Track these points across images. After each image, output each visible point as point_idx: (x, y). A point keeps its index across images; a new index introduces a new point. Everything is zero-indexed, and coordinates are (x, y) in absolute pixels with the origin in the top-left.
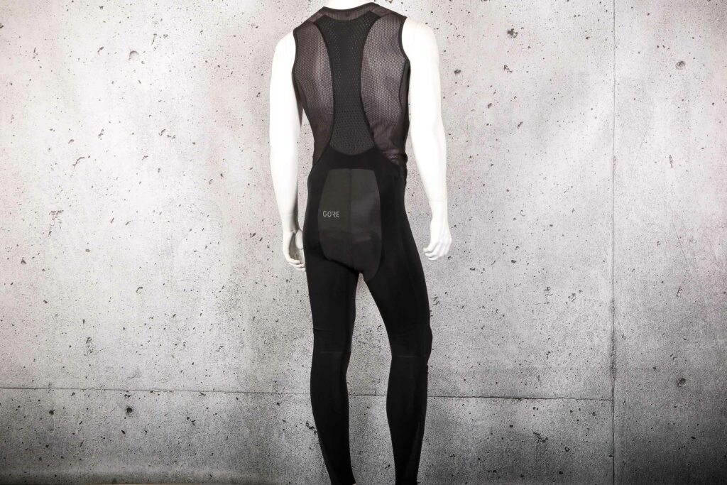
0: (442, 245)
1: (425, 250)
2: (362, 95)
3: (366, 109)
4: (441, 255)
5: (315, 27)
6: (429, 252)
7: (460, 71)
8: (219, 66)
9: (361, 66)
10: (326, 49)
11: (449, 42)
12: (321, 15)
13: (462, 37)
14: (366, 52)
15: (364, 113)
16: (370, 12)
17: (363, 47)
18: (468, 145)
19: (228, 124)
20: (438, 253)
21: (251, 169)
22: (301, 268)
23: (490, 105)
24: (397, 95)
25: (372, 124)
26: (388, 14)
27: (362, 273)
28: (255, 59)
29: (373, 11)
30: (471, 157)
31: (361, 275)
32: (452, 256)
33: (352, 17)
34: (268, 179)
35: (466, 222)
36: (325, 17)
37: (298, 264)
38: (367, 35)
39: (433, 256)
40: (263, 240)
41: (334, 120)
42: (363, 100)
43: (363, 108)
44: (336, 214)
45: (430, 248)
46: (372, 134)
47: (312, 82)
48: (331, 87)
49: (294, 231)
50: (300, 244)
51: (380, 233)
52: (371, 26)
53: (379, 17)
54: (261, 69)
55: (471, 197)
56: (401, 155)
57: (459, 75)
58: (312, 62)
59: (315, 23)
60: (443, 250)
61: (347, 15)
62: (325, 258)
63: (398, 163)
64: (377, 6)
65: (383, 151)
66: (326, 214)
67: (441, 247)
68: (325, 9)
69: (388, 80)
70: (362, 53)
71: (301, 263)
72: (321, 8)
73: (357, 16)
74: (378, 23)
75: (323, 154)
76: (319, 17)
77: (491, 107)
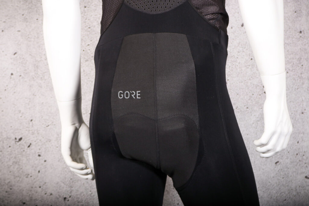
0: (280, 134)
1: (257, 142)
4: (278, 149)
6: (262, 145)
18: (297, 17)
20: (275, 146)
21: (15, 54)
22: (87, 174)
27: (170, 176)
30: (301, 32)
31: (169, 180)
32: (281, 161)
34: (37, 67)
35: (298, 116)
37: (82, 169)
39: (268, 151)
40: (31, 147)
44: (137, 94)
45: (263, 139)
49: (77, 125)
50: (85, 141)
51: (196, 119)
55: (303, 84)
56: (221, 14)
60: (282, 141)
62: (122, 156)
63: (218, 26)
65: (198, 8)
66: (121, 95)
67: (279, 137)
71: (86, 168)
75: (115, 17)
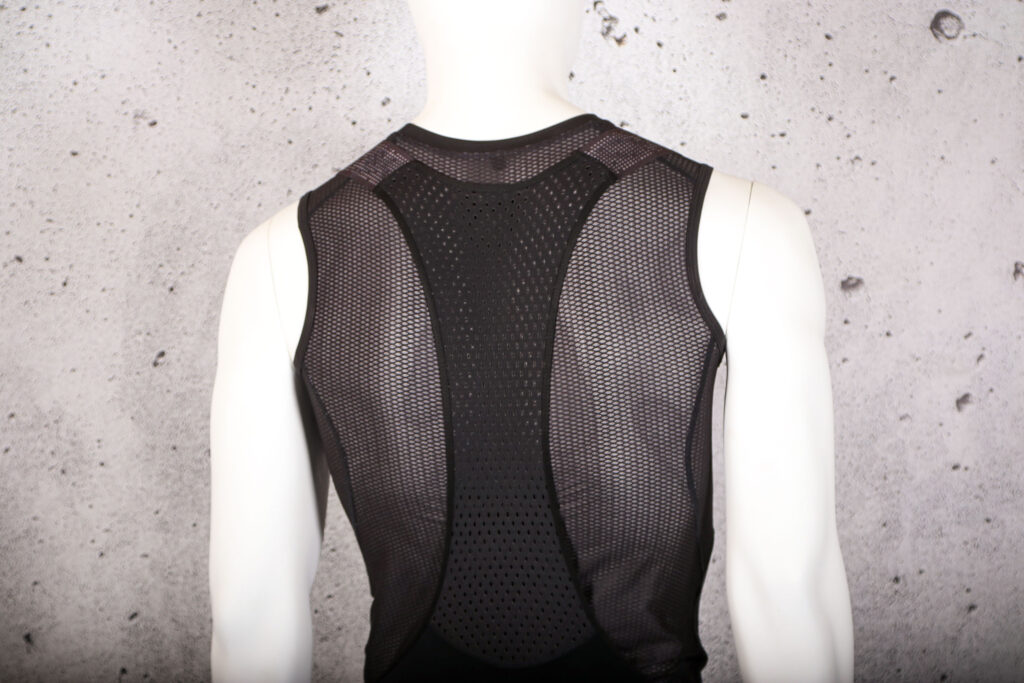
2: (555, 462)
3: (566, 508)
5: (381, 203)
7: (859, 282)
8: (19, 259)
9: (548, 356)
10: (420, 291)
11: (821, 180)
12: (402, 160)
13: (866, 163)
14: (569, 309)
15: (560, 523)
16: (578, 157)
17: (556, 292)
18: (888, 539)
19: (53, 462)
21: (133, 616)
23: (963, 401)
24: (679, 462)
25: (585, 557)
26: (647, 162)
28: (149, 234)
29: (592, 152)
33: (519, 172)
36: (417, 166)
38: (572, 244)
41: (448, 540)
42: (557, 478)
43: (554, 505)
46: (588, 593)
47: (368, 405)
48: (439, 427)
52: (587, 211)
53: (613, 178)
54: (167, 269)
57: (857, 296)
58: (368, 336)
59: (380, 192)
61: (499, 165)
64: (605, 127)
65: (624, 649)
68: (411, 135)
69: (645, 407)
70: (554, 310)
72: (397, 127)
73: (533, 172)
74: (610, 200)
76: (393, 167)
77: (968, 408)
